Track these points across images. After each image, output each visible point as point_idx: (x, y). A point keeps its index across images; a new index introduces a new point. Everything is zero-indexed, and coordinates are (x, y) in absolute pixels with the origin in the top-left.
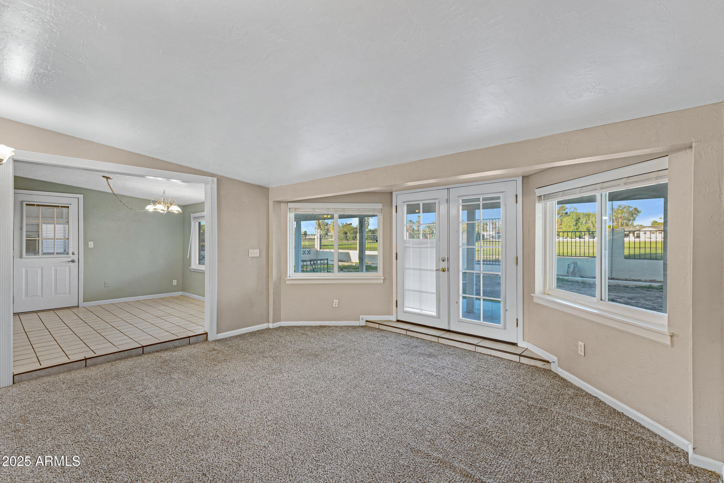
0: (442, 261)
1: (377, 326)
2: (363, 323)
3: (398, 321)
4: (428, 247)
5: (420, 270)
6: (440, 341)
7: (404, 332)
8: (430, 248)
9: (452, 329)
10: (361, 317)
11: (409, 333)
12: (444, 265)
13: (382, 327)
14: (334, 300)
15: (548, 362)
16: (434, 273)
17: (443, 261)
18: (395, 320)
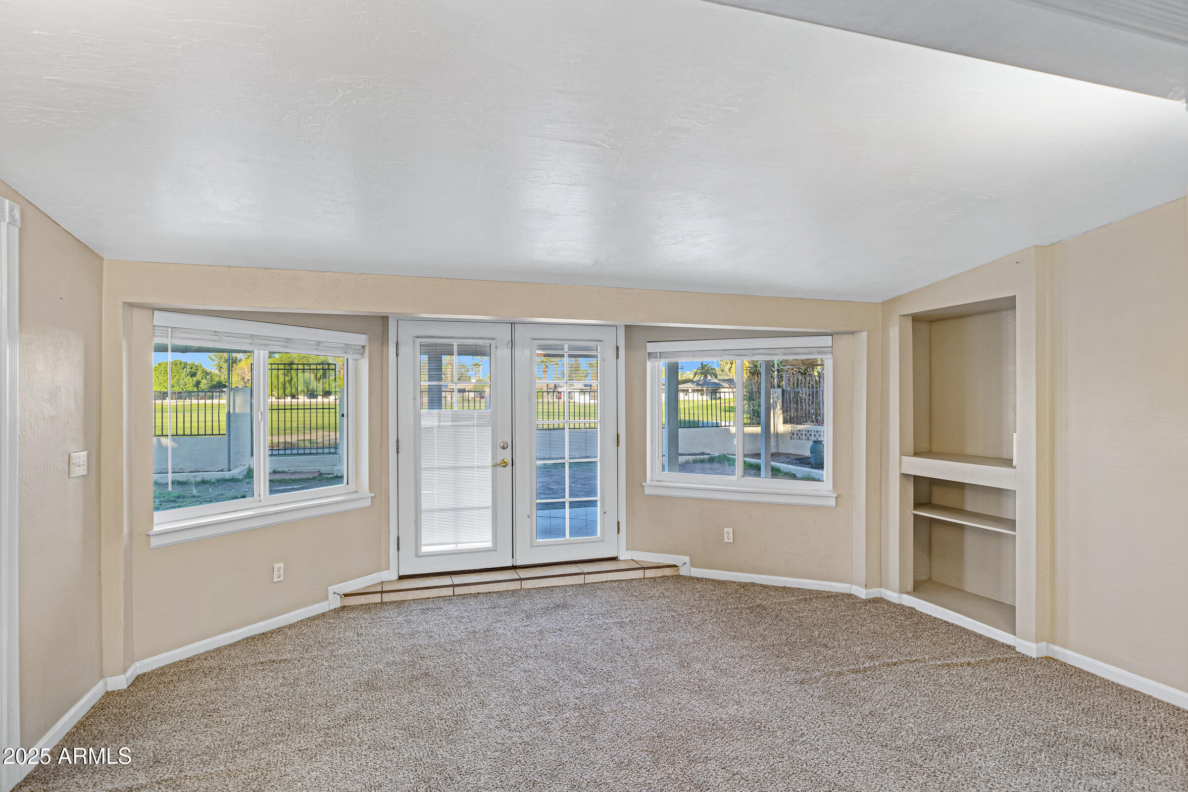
0: (502, 449)
1: (376, 598)
2: (335, 603)
3: (401, 578)
4: (473, 426)
5: (456, 468)
6: (524, 585)
7: (448, 592)
8: (477, 426)
9: (518, 564)
10: (331, 589)
11: (458, 591)
12: (506, 455)
13: (387, 598)
14: (275, 565)
15: (675, 566)
16: (489, 472)
17: (504, 448)
18: (396, 577)
